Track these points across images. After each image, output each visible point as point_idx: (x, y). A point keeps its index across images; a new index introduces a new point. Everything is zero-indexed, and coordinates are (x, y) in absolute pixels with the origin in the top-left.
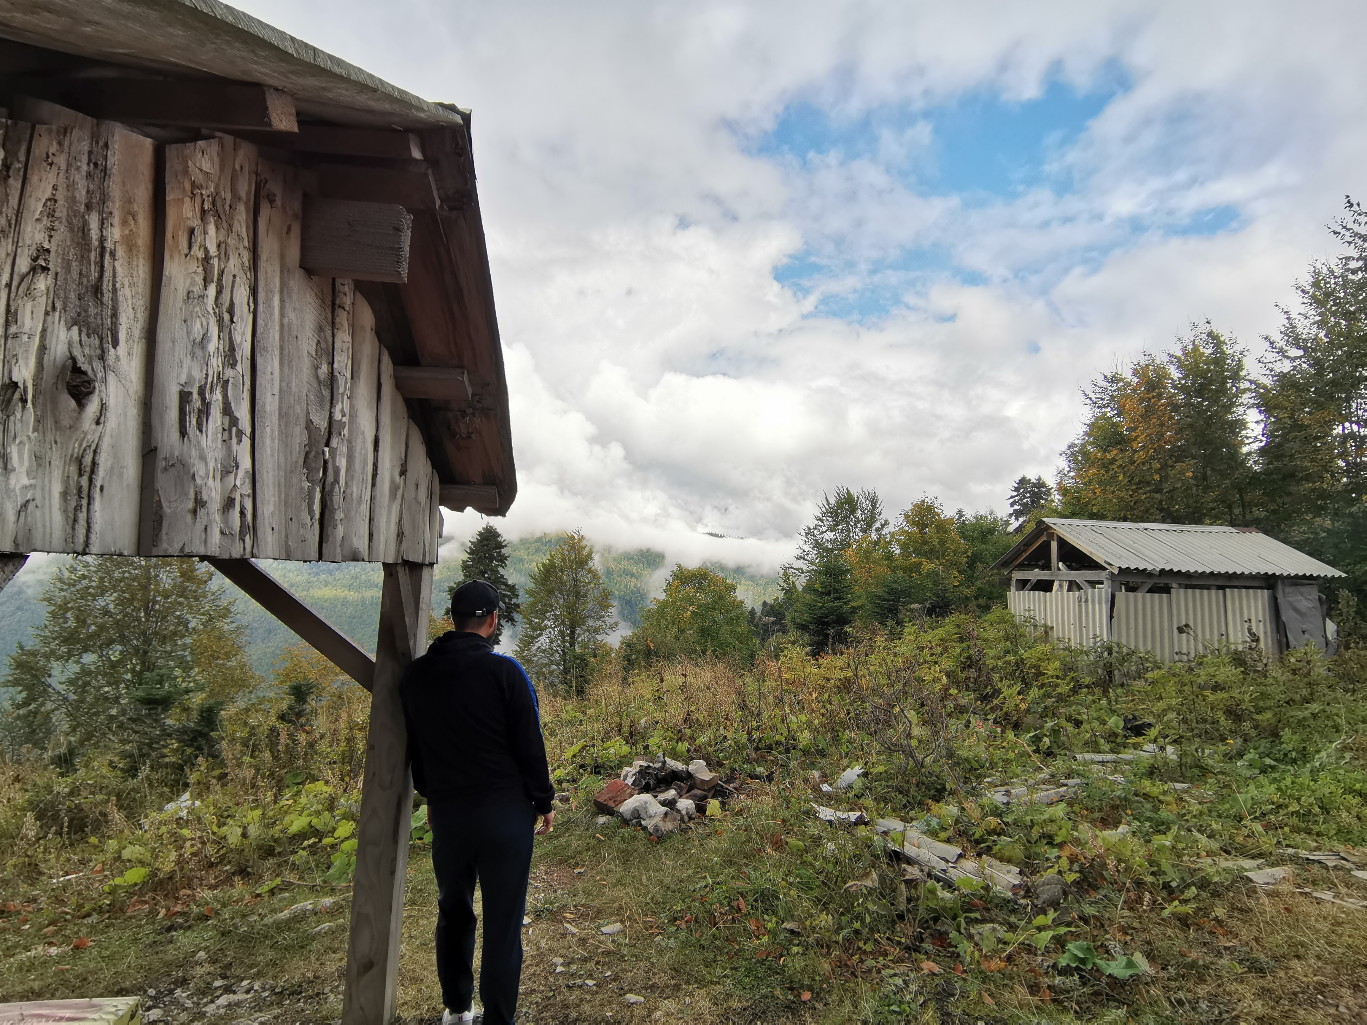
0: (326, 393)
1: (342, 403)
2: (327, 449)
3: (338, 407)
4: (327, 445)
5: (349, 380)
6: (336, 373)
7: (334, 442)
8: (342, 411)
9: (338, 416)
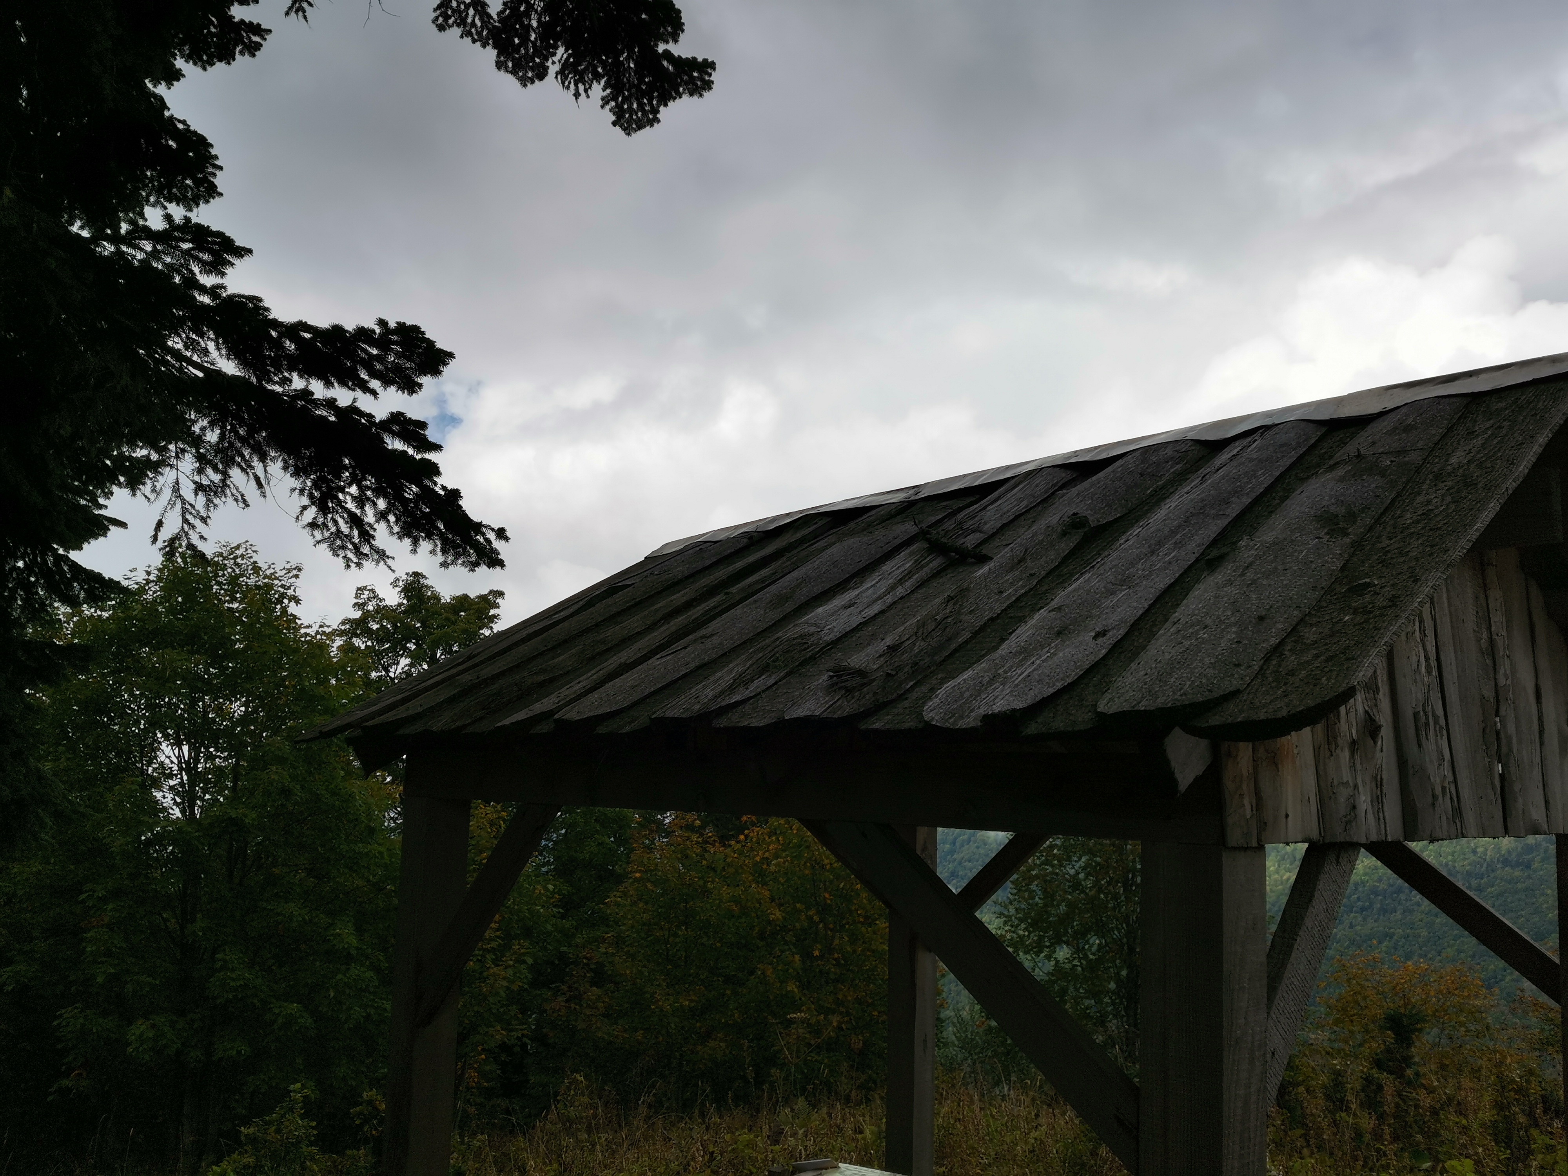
0: (1489, 662)
1: (1504, 666)
2: (1498, 719)
3: (1502, 671)
4: (1497, 715)
5: (1506, 639)
6: (1495, 637)
7: (1502, 712)
8: (1505, 675)
9: (1502, 681)
